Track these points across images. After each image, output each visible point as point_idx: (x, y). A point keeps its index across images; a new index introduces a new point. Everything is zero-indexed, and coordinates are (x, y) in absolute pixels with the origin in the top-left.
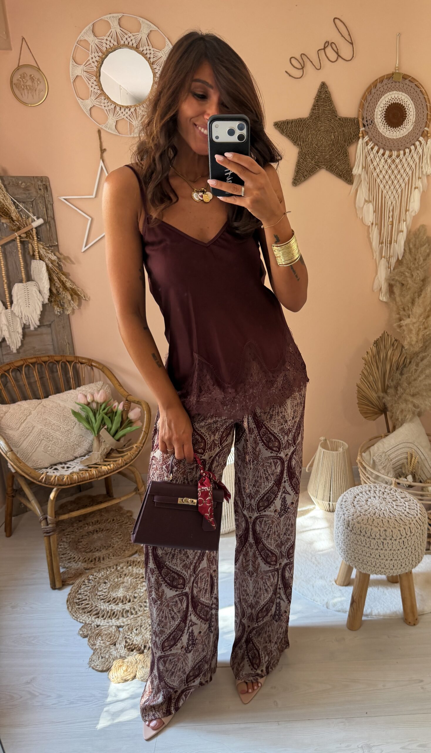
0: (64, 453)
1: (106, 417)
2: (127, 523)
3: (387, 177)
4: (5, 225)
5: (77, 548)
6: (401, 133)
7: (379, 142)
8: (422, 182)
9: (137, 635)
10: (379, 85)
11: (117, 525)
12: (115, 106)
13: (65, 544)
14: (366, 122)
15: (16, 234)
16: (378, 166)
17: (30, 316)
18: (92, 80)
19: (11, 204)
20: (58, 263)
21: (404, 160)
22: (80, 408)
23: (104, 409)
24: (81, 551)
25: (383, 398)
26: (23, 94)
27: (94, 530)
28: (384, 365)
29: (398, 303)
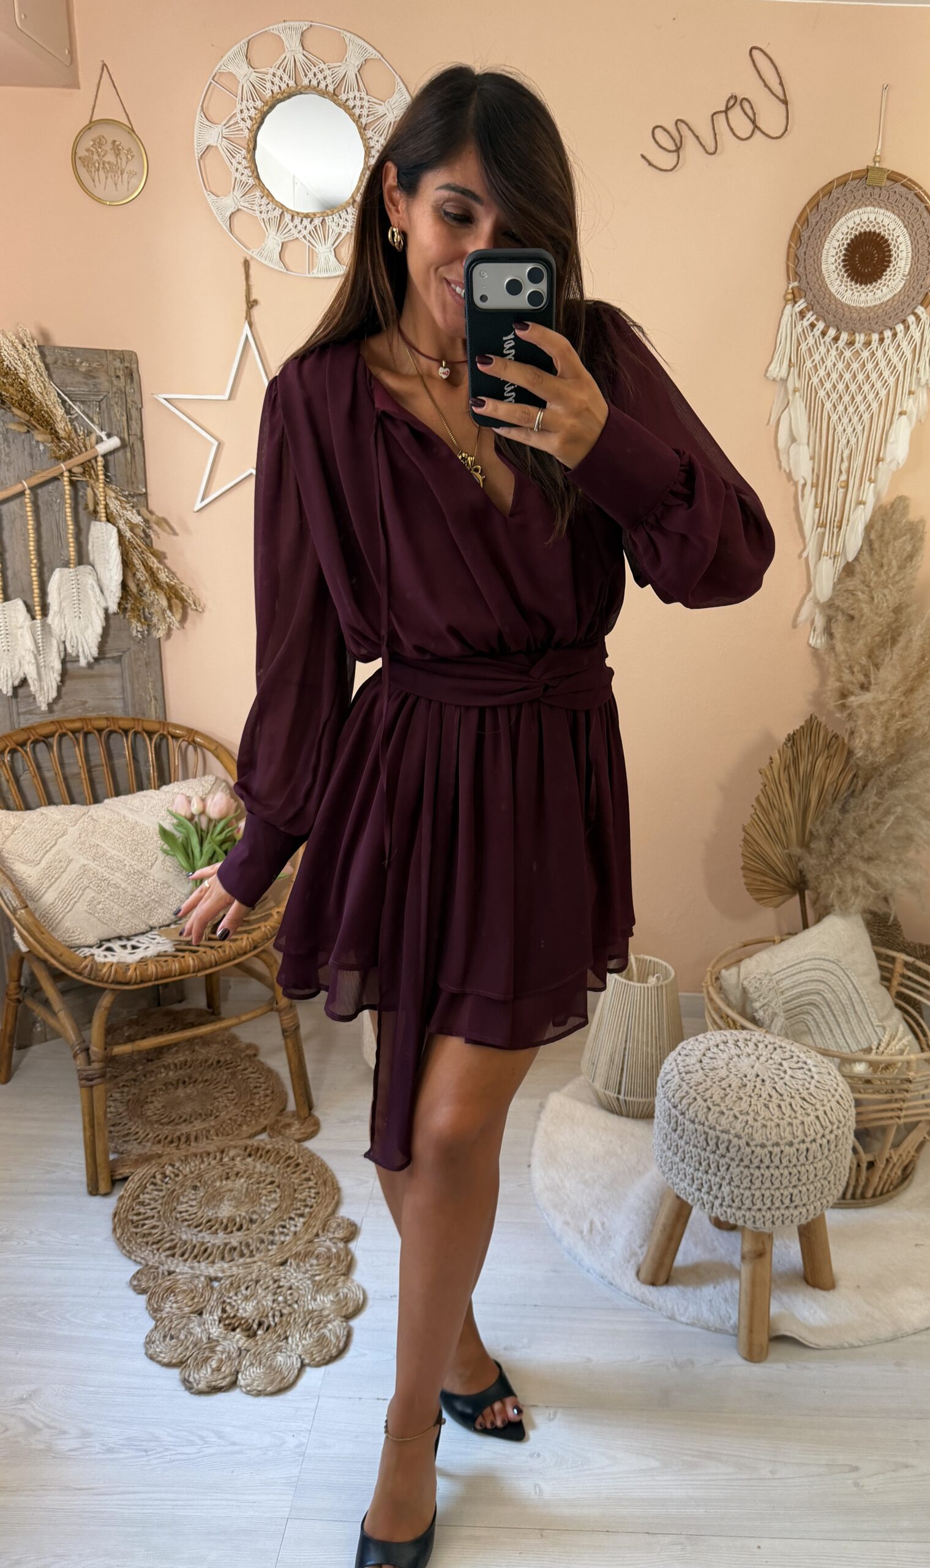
0: (128, 917)
1: (219, 851)
2: (246, 1069)
3: (841, 387)
4: (42, 447)
5: (142, 1115)
6: (876, 296)
7: (828, 312)
8: (917, 402)
9: (246, 1298)
10: (834, 194)
11: (226, 1071)
12: (282, 213)
13: (119, 1104)
14: (803, 271)
15: (62, 465)
16: (824, 362)
17: (79, 636)
18: (239, 158)
19: (56, 405)
20: (144, 531)
21: (879, 354)
24: (151, 1123)
25: (800, 859)
26: (96, 179)
27: (178, 1081)
28: (806, 788)
29: (842, 655)
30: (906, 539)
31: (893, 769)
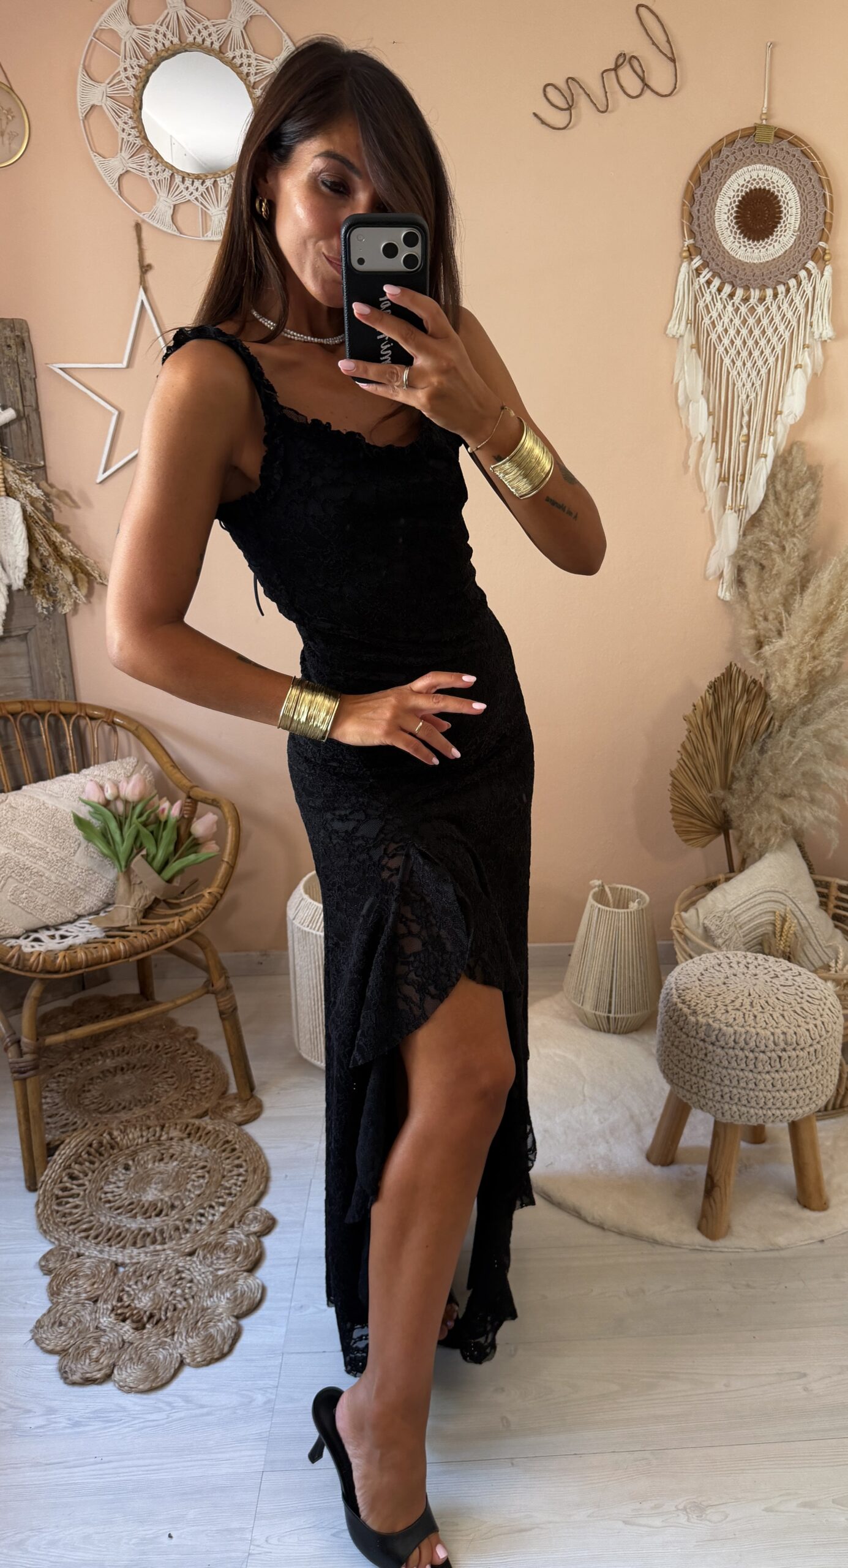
0: (53, 905)
1: (145, 831)
2: (185, 1053)
3: (738, 342)
5: (80, 1103)
6: (769, 252)
7: (722, 269)
8: (812, 355)
10: (725, 152)
11: (164, 1056)
12: (172, 174)
13: (55, 1095)
14: (697, 228)
16: (721, 318)
18: (125, 117)
20: (44, 505)
21: (774, 309)
22: (90, 812)
23: (140, 815)
24: (88, 1111)
25: (723, 800)
27: (116, 1068)
28: (727, 732)
29: (754, 604)
30: (808, 487)
31: (805, 709)
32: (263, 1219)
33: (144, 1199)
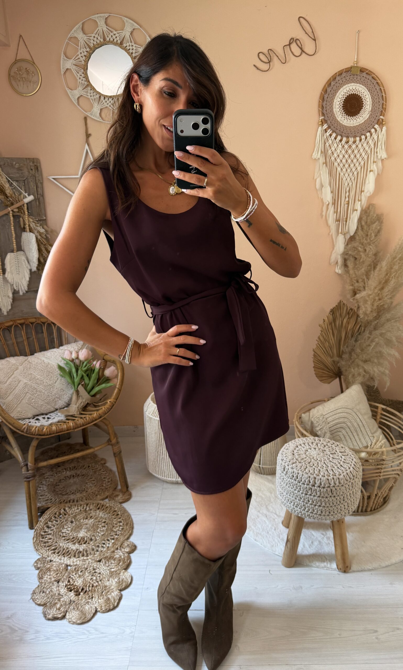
0: (46, 405)
1: (85, 374)
2: (100, 470)
3: (344, 161)
5: (55, 491)
6: (358, 121)
7: (337, 129)
8: (377, 166)
10: (338, 78)
11: (91, 471)
12: (100, 97)
13: (44, 486)
14: (325, 112)
15: (9, 208)
16: (336, 151)
17: (20, 282)
18: (80, 73)
20: (46, 235)
21: (360, 146)
22: (65, 364)
24: (57, 494)
25: (338, 362)
26: (19, 84)
27: (71, 475)
28: (340, 332)
29: (352, 275)
30: (376, 223)
31: (376, 322)
32: (131, 546)
33: (79, 536)
